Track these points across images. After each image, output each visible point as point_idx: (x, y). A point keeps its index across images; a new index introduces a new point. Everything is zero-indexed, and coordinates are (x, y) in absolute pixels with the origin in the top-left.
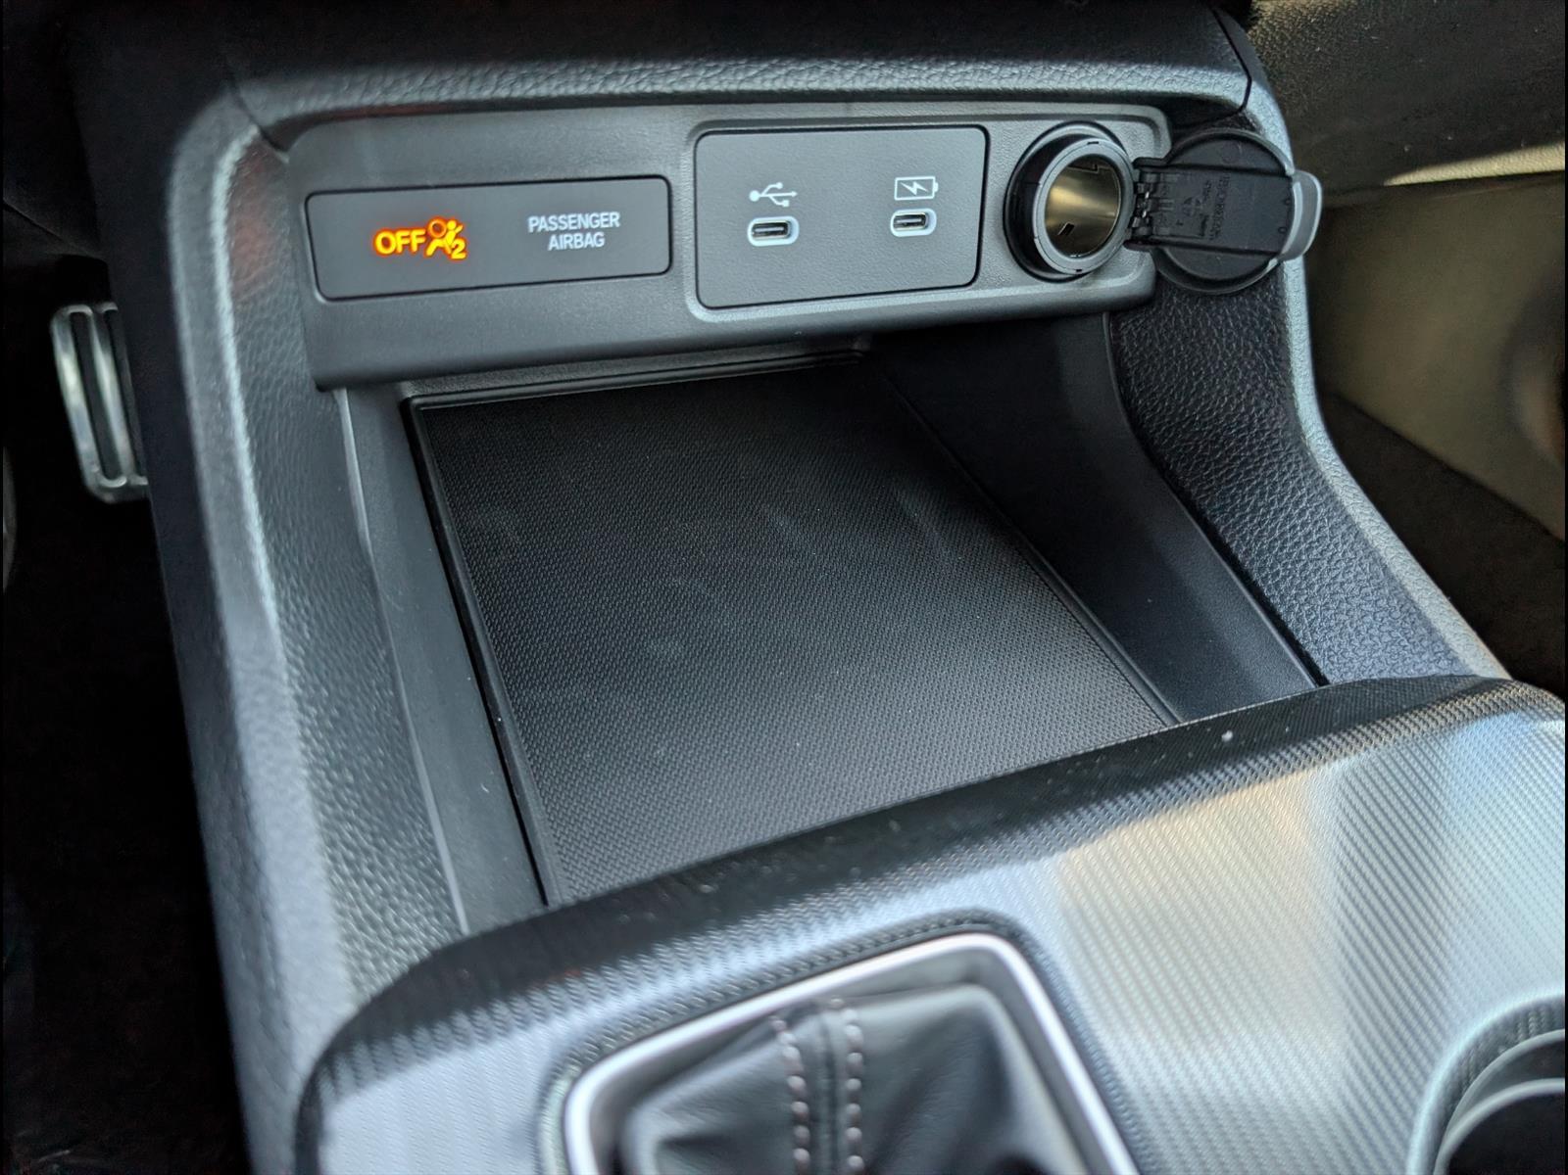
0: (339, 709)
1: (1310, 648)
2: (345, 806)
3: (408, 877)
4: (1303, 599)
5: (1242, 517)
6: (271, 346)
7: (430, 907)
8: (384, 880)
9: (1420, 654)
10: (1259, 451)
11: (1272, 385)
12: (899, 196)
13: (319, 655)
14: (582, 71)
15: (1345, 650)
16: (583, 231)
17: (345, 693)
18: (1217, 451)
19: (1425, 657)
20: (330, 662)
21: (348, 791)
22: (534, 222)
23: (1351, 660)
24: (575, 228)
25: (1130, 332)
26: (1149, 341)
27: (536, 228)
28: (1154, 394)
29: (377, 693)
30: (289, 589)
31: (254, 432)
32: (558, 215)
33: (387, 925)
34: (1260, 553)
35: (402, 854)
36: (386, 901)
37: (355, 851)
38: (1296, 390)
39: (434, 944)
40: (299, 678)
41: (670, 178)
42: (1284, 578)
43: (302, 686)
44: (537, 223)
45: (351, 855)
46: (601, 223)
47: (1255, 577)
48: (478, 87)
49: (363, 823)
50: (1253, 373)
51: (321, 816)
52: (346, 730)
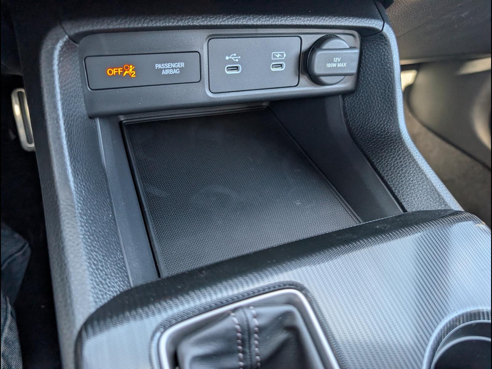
0: (93, 217)
1: (402, 201)
2: (94, 247)
3: (114, 269)
4: (400, 185)
5: (382, 159)
6: (73, 103)
7: (121, 279)
8: (106, 270)
9: (436, 203)
10: (387, 139)
11: (391, 118)
12: (273, 58)
13: (88, 200)
14: (170, 18)
15: (413, 202)
16: (173, 68)
17: (95, 212)
18: (374, 138)
19: (437, 204)
20: (91, 203)
21: (95, 242)
22: (157, 66)
23: (414, 205)
24: (170, 67)
25: (348, 102)
26: (353, 104)
27: (158, 68)
28: (355, 120)
29: (106, 212)
30: (78, 180)
31: (67, 131)
32: (165, 63)
33: (106, 284)
34: (387, 171)
35: (112, 262)
36: (106, 277)
37: (97, 261)
38: (399, 120)
39: (121, 290)
40: (80, 207)
41: (200, 52)
42: (394, 178)
43: (81, 209)
44: (158, 66)
45: (95, 262)
46: (178, 66)
47: (385, 178)
48: (137, 23)
49: (100, 252)
50: (385, 114)
51: (86, 250)
52: (96, 223)
